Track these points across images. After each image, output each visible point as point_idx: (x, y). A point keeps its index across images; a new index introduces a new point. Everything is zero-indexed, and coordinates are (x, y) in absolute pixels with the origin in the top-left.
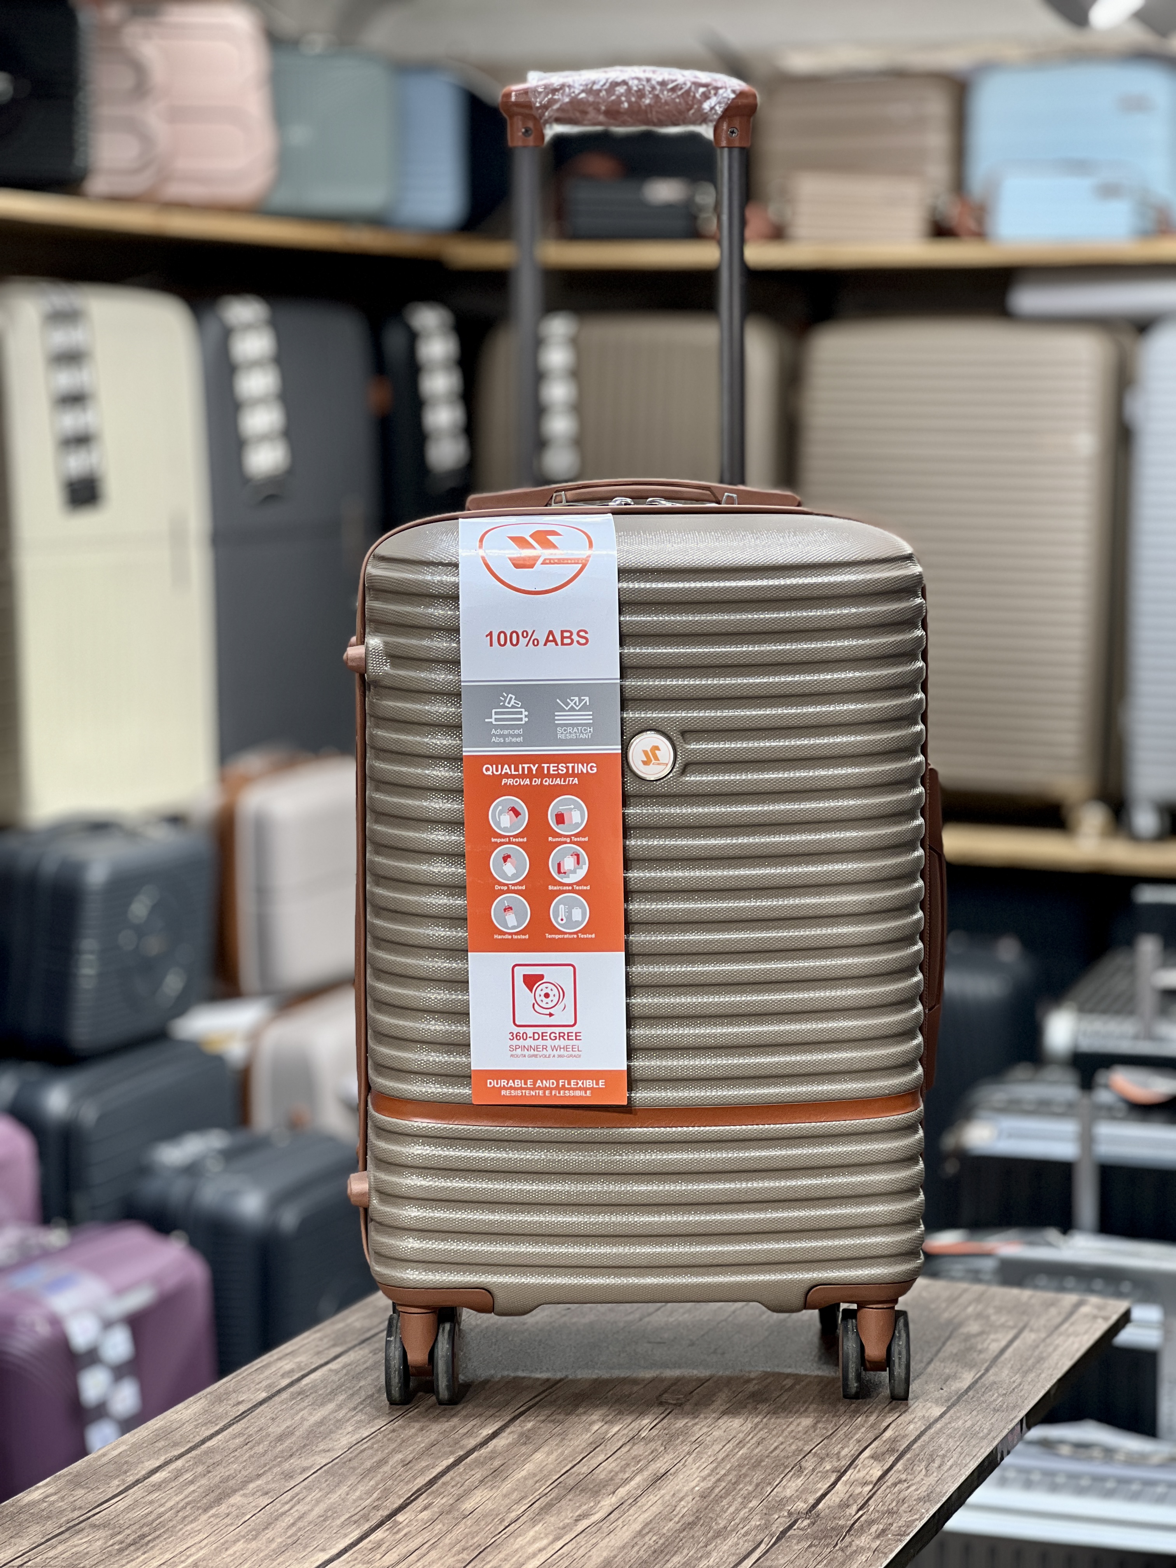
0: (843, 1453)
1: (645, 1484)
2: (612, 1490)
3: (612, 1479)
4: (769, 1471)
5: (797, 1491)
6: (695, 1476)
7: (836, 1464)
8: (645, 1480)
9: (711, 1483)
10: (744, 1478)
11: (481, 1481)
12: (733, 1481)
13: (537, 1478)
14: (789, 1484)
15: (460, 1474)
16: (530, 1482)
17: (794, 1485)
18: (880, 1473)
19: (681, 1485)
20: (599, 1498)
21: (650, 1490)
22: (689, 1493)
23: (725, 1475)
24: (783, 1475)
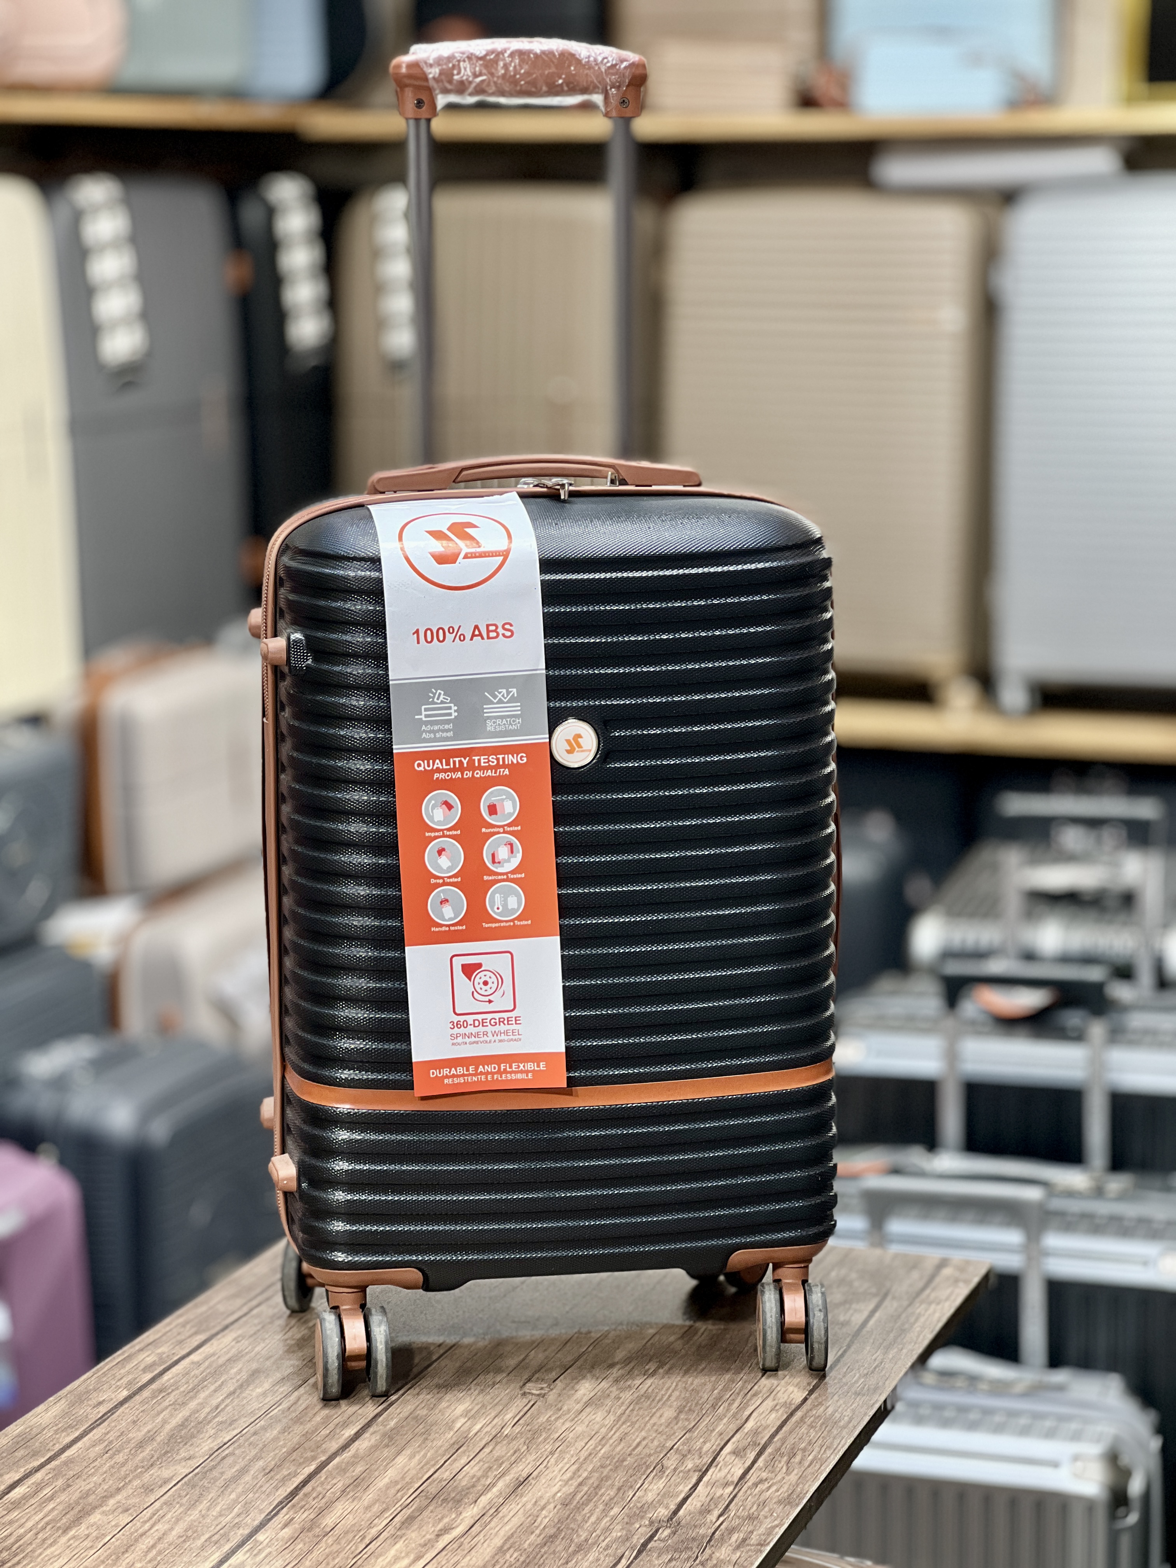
0: (705, 1449)
1: (508, 1490)
2: (474, 1499)
3: (473, 1486)
4: (631, 1471)
5: (658, 1494)
6: (557, 1480)
7: (698, 1462)
8: (508, 1486)
9: (573, 1487)
10: (606, 1481)
11: (344, 1491)
12: (595, 1485)
13: (399, 1487)
14: (650, 1487)
15: (322, 1484)
16: (393, 1491)
17: (655, 1487)
18: (741, 1472)
19: (543, 1491)
20: (460, 1509)
21: (512, 1497)
22: (551, 1500)
23: (586, 1478)
24: (645, 1477)
